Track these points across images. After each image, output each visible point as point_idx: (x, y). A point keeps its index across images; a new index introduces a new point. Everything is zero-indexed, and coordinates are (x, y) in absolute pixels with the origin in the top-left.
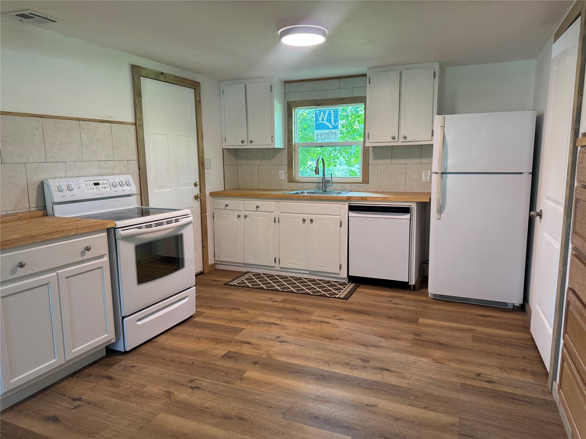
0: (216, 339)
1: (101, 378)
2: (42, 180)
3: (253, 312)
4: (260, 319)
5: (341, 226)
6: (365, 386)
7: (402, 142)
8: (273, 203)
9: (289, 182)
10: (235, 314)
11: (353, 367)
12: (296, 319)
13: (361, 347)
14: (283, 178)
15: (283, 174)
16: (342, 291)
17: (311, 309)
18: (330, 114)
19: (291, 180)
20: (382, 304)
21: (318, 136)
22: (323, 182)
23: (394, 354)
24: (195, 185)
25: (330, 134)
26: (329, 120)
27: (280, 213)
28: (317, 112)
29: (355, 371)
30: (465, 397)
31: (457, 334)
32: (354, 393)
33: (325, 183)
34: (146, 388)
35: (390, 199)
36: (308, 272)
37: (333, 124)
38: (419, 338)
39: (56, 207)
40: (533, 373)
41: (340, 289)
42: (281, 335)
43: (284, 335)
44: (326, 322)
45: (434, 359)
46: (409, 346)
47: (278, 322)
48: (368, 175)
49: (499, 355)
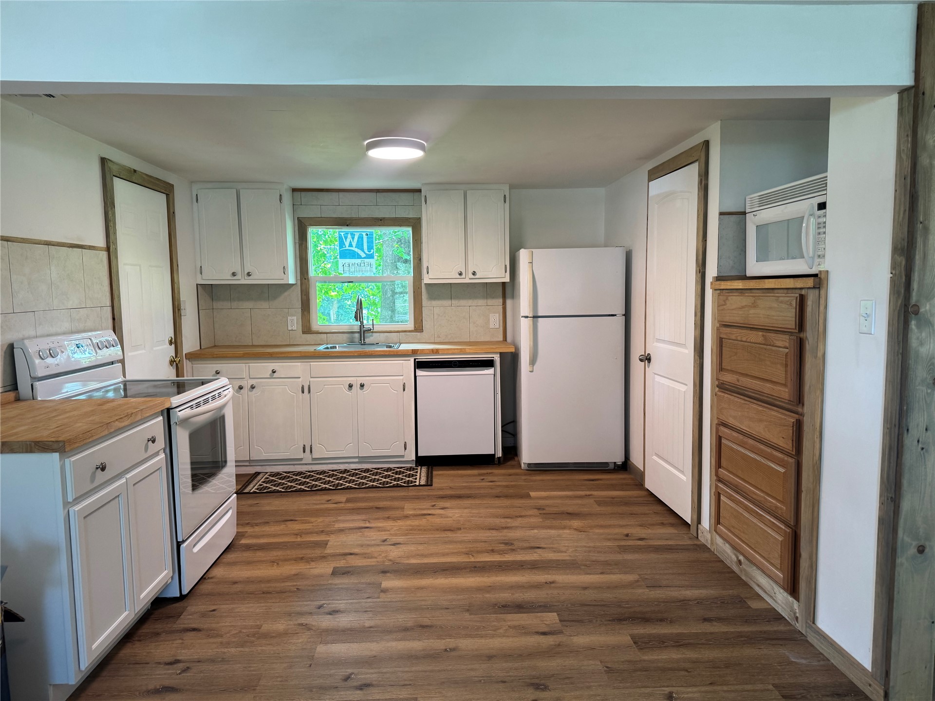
0: (302, 558)
1: (181, 633)
2: (9, 342)
3: (320, 520)
4: (338, 526)
5: (404, 390)
6: (529, 566)
7: (470, 279)
8: (299, 364)
9: (304, 333)
10: (296, 527)
11: (501, 552)
12: (388, 518)
13: (491, 531)
14: (295, 328)
15: (294, 322)
16: (418, 477)
17: (396, 504)
18: (361, 238)
19: (307, 329)
20: (477, 484)
21: (346, 267)
22: (360, 332)
23: (532, 531)
24: (171, 343)
25: (362, 265)
26: (360, 245)
27: (311, 378)
28: (342, 234)
29: (507, 556)
30: (629, 557)
31: (579, 501)
32: (523, 576)
33: (363, 332)
34: (262, 628)
35: (468, 351)
36: (357, 460)
37: (366, 251)
38: (544, 512)
39: (37, 384)
40: (672, 525)
41: (413, 475)
42: (386, 538)
43: (390, 538)
44: (429, 515)
45: (575, 529)
46: (541, 522)
47: (368, 525)
48: (422, 320)
49: (632, 514)
